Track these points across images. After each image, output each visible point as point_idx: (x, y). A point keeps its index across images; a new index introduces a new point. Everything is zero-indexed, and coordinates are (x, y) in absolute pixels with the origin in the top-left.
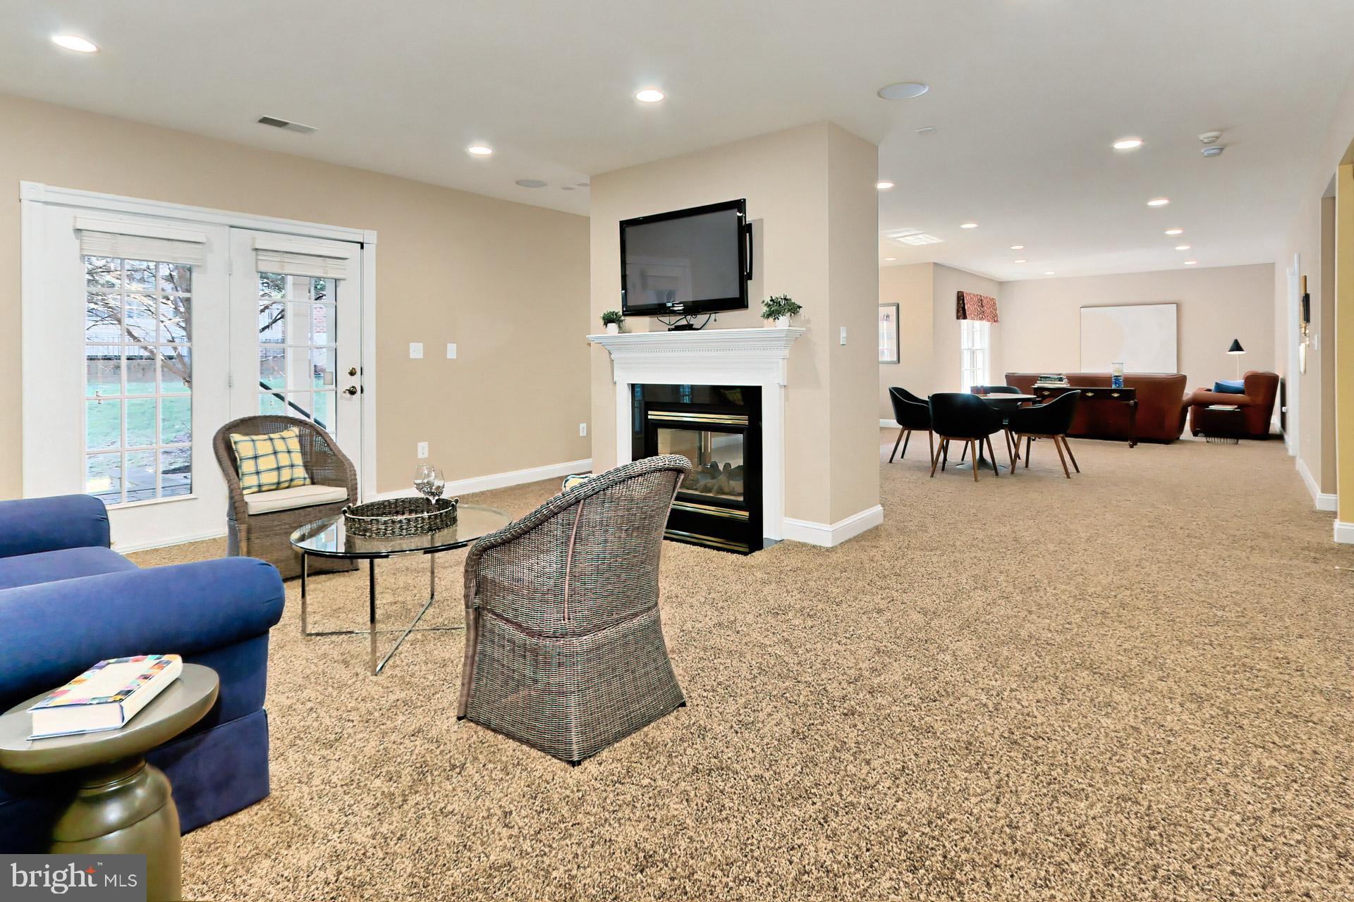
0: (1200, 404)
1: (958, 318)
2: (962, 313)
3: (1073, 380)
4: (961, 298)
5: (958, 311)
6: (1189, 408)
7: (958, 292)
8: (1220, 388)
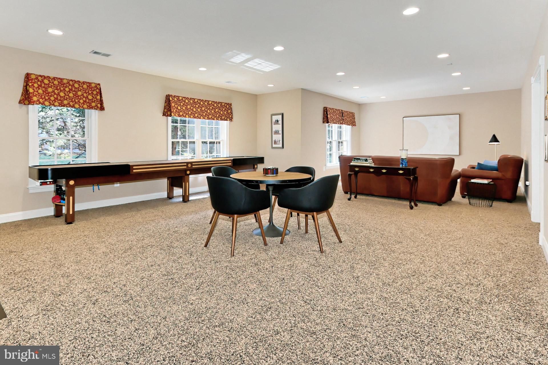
0: (465, 176)
1: (323, 122)
2: (326, 120)
3: (375, 160)
4: (326, 111)
5: (324, 119)
6: (459, 180)
7: (324, 107)
8: (481, 167)
